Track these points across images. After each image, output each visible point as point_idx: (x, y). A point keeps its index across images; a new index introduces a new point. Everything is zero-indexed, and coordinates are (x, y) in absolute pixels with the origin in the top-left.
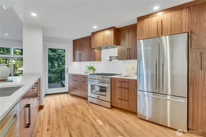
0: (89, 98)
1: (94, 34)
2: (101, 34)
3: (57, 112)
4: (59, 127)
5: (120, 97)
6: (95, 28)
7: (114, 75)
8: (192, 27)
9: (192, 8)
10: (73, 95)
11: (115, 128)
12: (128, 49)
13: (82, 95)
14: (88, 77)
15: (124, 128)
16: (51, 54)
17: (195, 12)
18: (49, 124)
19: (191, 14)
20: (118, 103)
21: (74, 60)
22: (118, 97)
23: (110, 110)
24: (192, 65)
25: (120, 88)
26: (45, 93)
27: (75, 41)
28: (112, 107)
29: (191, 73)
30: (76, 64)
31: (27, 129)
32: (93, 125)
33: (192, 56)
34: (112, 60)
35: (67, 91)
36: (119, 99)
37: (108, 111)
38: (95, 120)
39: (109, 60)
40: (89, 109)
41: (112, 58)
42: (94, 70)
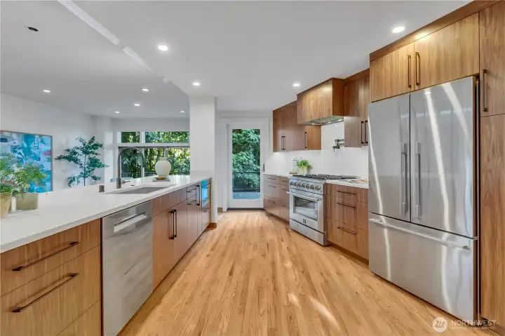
0: (291, 221)
1: (301, 96)
2: (311, 95)
3: (232, 235)
4: (223, 255)
5: (341, 225)
6: (297, 86)
7: (335, 179)
8: (488, 61)
9: (488, 10)
10: (271, 215)
11: (308, 277)
12: (362, 122)
13: (282, 216)
14: (291, 181)
15: (327, 282)
16: (235, 135)
17: (496, 19)
18: (213, 249)
19: (485, 25)
20: (338, 237)
21: (275, 149)
22: (337, 225)
23: (324, 249)
24: (488, 157)
25: (341, 206)
26: (228, 205)
27: (275, 112)
28: (328, 244)
29: (486, 177)
30: (278, 155)
31: (171, 240)
32: (273, 264)
33: (488, 135)
34: (341, 147)
35: (262, 207)
36: (339, 228)
37: (318, 249)
38: (283, 259)
39: (334, 147)
40: (284, 239)
41: (340, 143)
42: (309, 167)
